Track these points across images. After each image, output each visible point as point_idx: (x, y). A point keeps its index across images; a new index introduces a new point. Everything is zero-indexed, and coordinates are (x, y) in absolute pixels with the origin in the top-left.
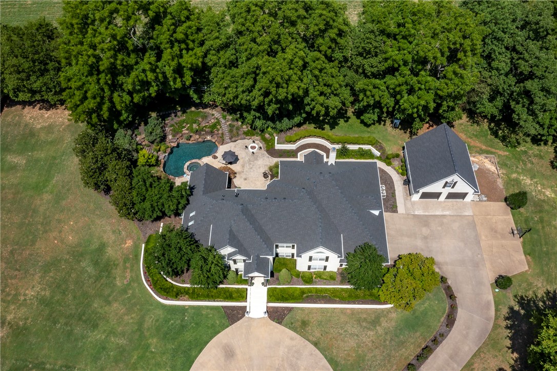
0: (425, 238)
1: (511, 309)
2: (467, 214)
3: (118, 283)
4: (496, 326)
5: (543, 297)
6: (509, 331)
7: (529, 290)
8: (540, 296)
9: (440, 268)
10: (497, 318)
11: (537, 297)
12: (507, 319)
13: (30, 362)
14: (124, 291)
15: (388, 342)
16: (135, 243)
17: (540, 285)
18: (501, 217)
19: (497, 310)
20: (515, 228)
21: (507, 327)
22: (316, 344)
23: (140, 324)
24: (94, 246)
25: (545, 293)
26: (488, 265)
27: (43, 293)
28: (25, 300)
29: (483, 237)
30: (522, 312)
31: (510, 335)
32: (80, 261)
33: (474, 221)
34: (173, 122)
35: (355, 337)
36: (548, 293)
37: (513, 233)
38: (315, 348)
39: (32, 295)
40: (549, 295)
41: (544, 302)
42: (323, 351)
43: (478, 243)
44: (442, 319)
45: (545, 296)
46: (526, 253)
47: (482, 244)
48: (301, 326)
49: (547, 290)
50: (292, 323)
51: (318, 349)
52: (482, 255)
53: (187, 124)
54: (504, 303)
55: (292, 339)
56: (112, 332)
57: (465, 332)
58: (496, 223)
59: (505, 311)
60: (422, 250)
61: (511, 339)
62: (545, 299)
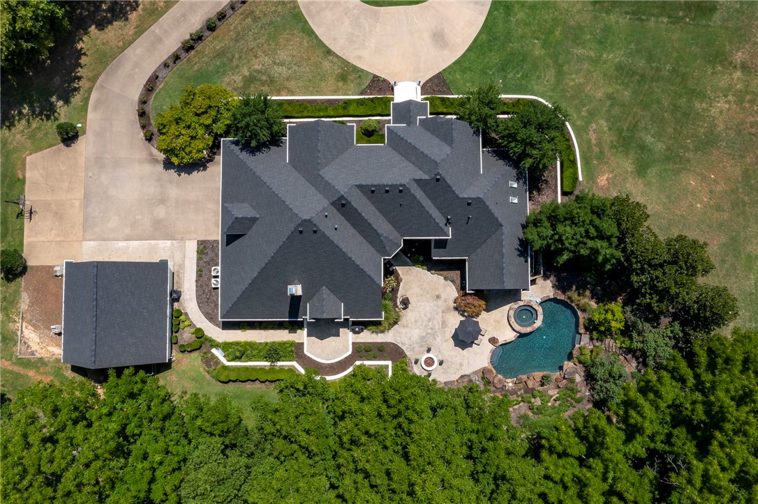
0: (162, 201)
1: (67, 102)
2: (92, 243)
3: (603, 123)
4: (93, 80)
5: (19, 121)
6: (78, 74)
7: (36, 128)
8: (24, 122)
9: (151, 154)
10: (90, 91)
11: (28, 121)
12: (76, 89)
13: (689, 24)
14: (592, 115)
15: (237, 56)
16: (595, 182)
17: (18, 136)
18: (42, 238)
19: (87, 99)
20: (26, 221)
21: (79, 78)
22: (329, 52)
23: (560, 74)
24: (653, 172)
25: (15, 126)
26: (82, 161)
27: (704, 105)
28: (726, 96)
29: (77, 204)
30: (54, 99)
31: (80, 69)
32: (667, 150)
33: (84, 231)
34: (579, 406)
35: (278, 61)
36: (12, 125)
37: (31, 213)
38: (330, 47)
39: (718, 102)
40: (10, 123)
41: (20, 113)
42: (320, 44)
43: (87, 197)
45: (16, 122)
46: (23, 181)
47: (80, 193)
48: (348, 72)
49: (10, 130)
50: (360, 77)
51: (325, 46)
52: (86, 176)
53: (553, 405)
54: (74, 109)
55: (360, 58)
56: (595, 61)
57: (137, 70)
58: (52, 229)
59: (76, 99)
60: (171, 182)
61: (80, 65)
62: (17, 118)
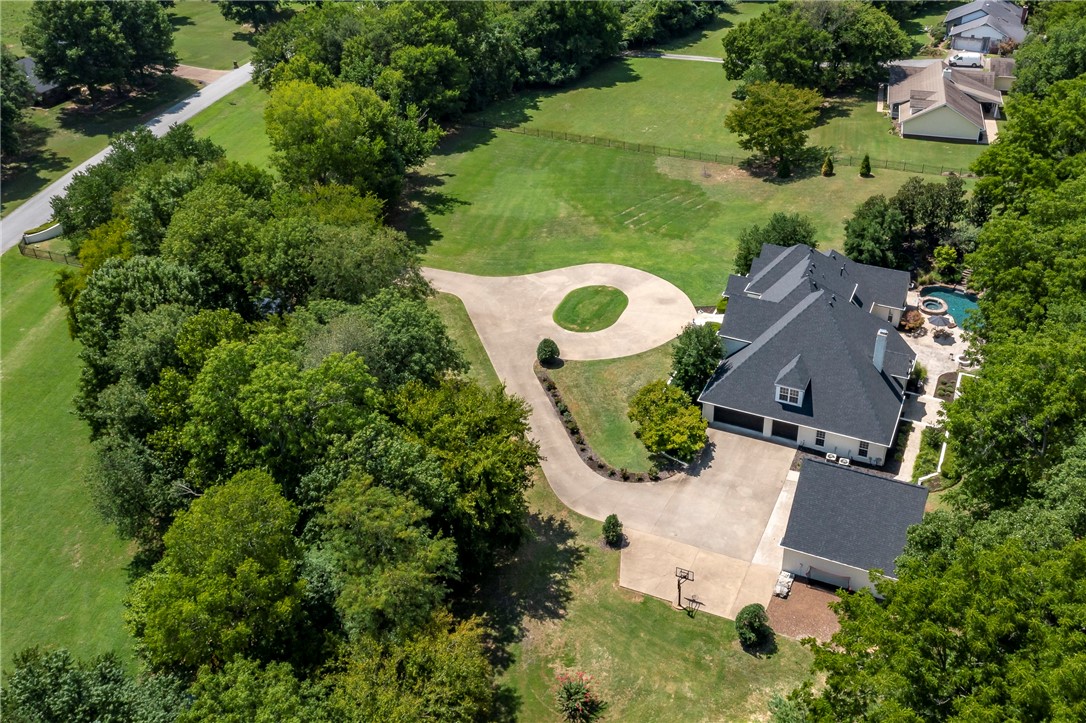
0: (733, 486)
1: (572, 535)
4: (561, 506)
5: (567, 586)
6: (545, 519)
7: (586, 572)
8: (570, 583)
9: (675, 482)
10: (571, 512)
11: (572, 577)
12: (562, 524)
15: (605, 406)
17: (587, 591)
18: (732, 599)
19: (580, 517)
20: (701, 608)
21: (551, 518)
22: (638, 356)
25: (570, 593)
26: (653, 538)
29: (702, 555)
30: (561, 547)
31: (540, 516)
33: (740, 558)
35: (627, 384)
36: (568, 597)
37: (694, 601)
40: (564, 596)
41: (558, 583)
43: (696, 544)
44: (602, 459)
45: (567, 590)
46: (648, 599)
47: (692, 550)
49: (573, 599)
51: (633, 356)
52: (672, 538)
54: (585, 530)
57: (574, 473)
58: (724, 587)
59: (574, 526)
60: (714, 475)
61: (536, 515)
62: (562, 588)
